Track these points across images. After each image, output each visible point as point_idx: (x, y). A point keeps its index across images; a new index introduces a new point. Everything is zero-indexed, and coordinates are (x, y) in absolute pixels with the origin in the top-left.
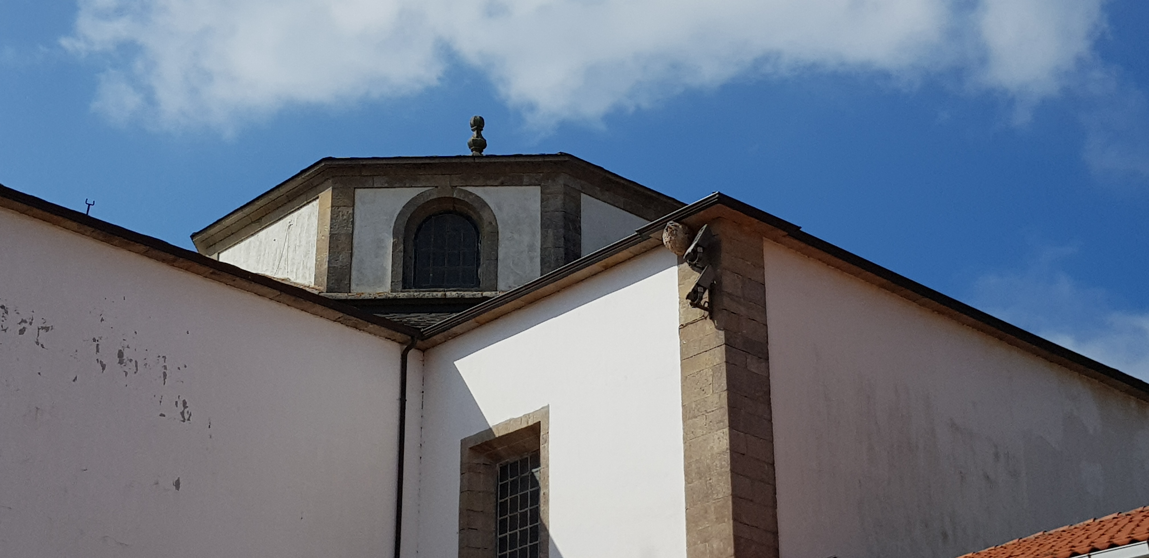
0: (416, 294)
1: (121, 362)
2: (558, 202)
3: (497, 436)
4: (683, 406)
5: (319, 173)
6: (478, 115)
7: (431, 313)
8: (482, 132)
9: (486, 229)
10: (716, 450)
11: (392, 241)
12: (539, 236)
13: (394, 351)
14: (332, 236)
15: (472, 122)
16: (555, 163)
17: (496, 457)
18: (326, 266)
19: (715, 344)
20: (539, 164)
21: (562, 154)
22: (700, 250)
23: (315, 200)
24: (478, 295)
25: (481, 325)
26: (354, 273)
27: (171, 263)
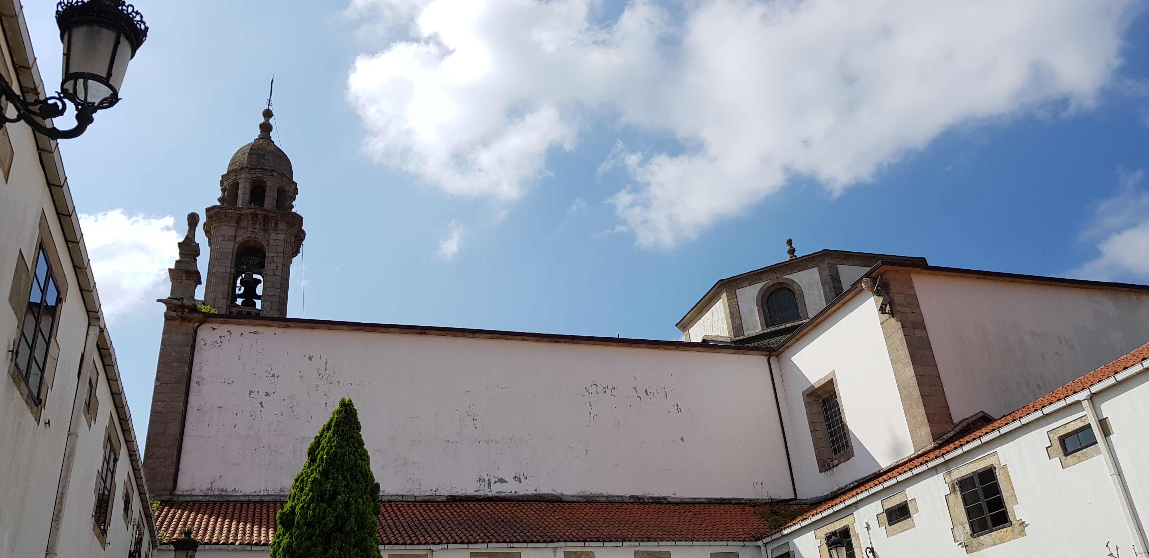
0: (772, 329)
1: (647, 395)
2: (827, 272)
3: (816, 387)
4: (890, 359)
5: (719, 287)
6: (788, 238)
7: (781, 336)
8: (792, 245)
9: (797, 293)
10: (909, 377)
11: (757, 308)
12: (822, 290)
13: (763, 360)
14: (730, 313)
15: (786, 242)
16: (821, 255)
17: (819, 397)
18: (731, 326)
19: (897, 329)
20: (814, 257)
21: (823, 250)
22: (879, 288)
23: (720, 299)
24: (800, 322)
25: (798, 340)
26: (744, 326)
27: (658, 348)
